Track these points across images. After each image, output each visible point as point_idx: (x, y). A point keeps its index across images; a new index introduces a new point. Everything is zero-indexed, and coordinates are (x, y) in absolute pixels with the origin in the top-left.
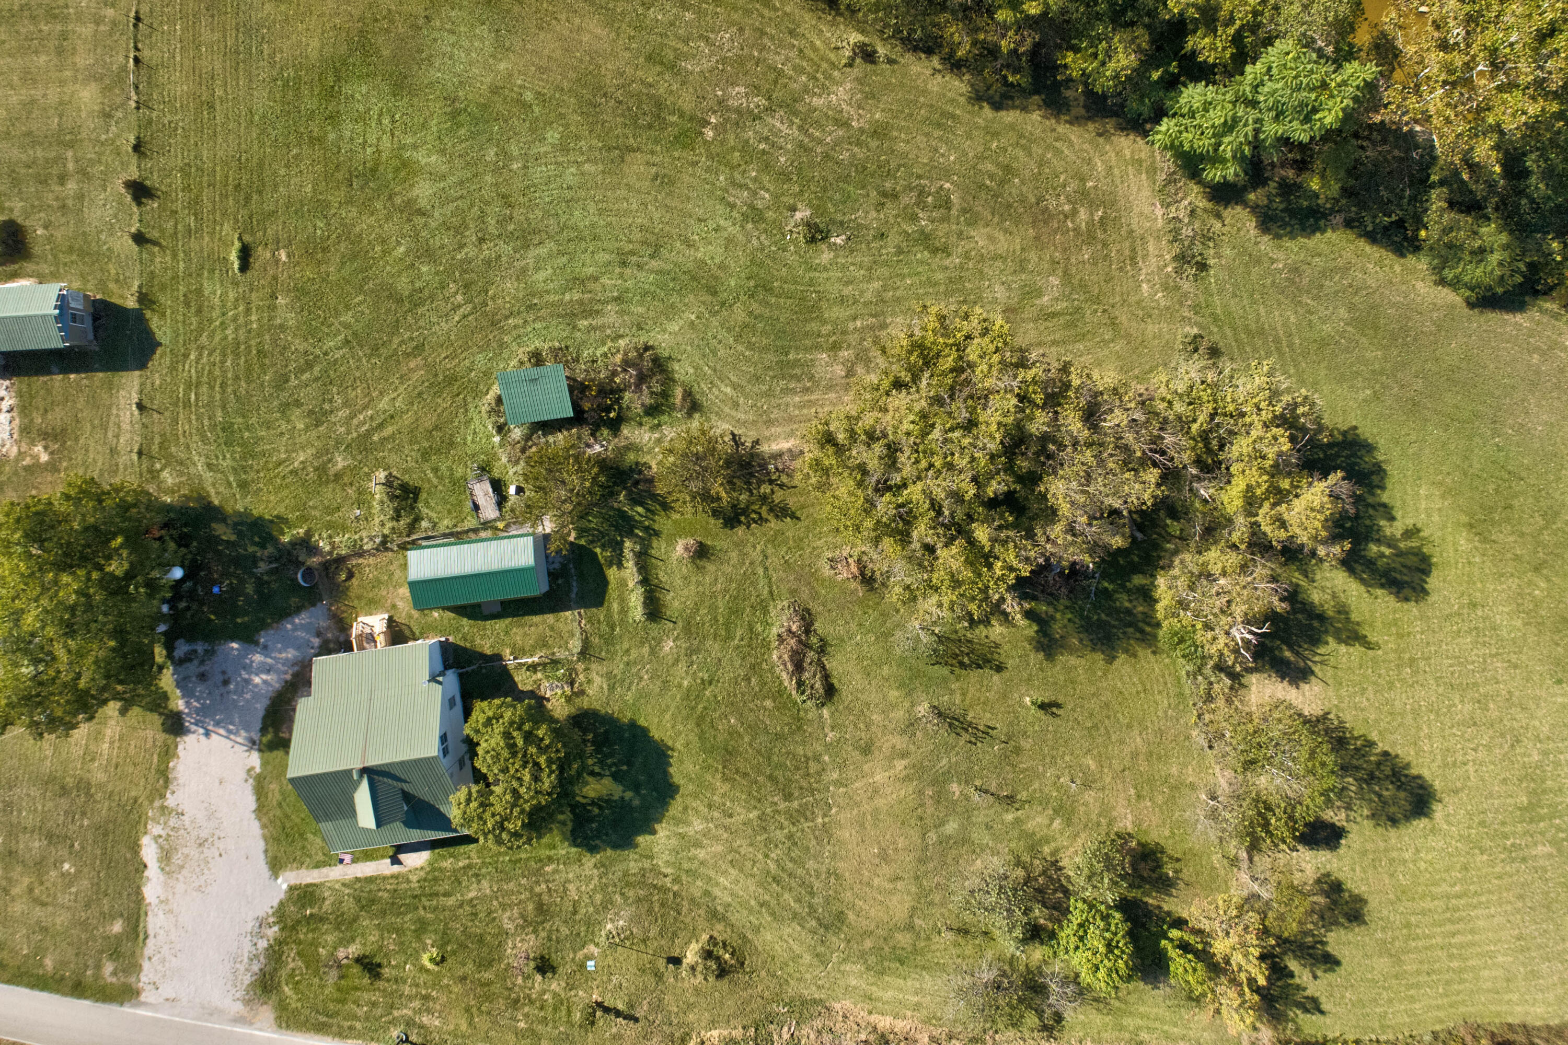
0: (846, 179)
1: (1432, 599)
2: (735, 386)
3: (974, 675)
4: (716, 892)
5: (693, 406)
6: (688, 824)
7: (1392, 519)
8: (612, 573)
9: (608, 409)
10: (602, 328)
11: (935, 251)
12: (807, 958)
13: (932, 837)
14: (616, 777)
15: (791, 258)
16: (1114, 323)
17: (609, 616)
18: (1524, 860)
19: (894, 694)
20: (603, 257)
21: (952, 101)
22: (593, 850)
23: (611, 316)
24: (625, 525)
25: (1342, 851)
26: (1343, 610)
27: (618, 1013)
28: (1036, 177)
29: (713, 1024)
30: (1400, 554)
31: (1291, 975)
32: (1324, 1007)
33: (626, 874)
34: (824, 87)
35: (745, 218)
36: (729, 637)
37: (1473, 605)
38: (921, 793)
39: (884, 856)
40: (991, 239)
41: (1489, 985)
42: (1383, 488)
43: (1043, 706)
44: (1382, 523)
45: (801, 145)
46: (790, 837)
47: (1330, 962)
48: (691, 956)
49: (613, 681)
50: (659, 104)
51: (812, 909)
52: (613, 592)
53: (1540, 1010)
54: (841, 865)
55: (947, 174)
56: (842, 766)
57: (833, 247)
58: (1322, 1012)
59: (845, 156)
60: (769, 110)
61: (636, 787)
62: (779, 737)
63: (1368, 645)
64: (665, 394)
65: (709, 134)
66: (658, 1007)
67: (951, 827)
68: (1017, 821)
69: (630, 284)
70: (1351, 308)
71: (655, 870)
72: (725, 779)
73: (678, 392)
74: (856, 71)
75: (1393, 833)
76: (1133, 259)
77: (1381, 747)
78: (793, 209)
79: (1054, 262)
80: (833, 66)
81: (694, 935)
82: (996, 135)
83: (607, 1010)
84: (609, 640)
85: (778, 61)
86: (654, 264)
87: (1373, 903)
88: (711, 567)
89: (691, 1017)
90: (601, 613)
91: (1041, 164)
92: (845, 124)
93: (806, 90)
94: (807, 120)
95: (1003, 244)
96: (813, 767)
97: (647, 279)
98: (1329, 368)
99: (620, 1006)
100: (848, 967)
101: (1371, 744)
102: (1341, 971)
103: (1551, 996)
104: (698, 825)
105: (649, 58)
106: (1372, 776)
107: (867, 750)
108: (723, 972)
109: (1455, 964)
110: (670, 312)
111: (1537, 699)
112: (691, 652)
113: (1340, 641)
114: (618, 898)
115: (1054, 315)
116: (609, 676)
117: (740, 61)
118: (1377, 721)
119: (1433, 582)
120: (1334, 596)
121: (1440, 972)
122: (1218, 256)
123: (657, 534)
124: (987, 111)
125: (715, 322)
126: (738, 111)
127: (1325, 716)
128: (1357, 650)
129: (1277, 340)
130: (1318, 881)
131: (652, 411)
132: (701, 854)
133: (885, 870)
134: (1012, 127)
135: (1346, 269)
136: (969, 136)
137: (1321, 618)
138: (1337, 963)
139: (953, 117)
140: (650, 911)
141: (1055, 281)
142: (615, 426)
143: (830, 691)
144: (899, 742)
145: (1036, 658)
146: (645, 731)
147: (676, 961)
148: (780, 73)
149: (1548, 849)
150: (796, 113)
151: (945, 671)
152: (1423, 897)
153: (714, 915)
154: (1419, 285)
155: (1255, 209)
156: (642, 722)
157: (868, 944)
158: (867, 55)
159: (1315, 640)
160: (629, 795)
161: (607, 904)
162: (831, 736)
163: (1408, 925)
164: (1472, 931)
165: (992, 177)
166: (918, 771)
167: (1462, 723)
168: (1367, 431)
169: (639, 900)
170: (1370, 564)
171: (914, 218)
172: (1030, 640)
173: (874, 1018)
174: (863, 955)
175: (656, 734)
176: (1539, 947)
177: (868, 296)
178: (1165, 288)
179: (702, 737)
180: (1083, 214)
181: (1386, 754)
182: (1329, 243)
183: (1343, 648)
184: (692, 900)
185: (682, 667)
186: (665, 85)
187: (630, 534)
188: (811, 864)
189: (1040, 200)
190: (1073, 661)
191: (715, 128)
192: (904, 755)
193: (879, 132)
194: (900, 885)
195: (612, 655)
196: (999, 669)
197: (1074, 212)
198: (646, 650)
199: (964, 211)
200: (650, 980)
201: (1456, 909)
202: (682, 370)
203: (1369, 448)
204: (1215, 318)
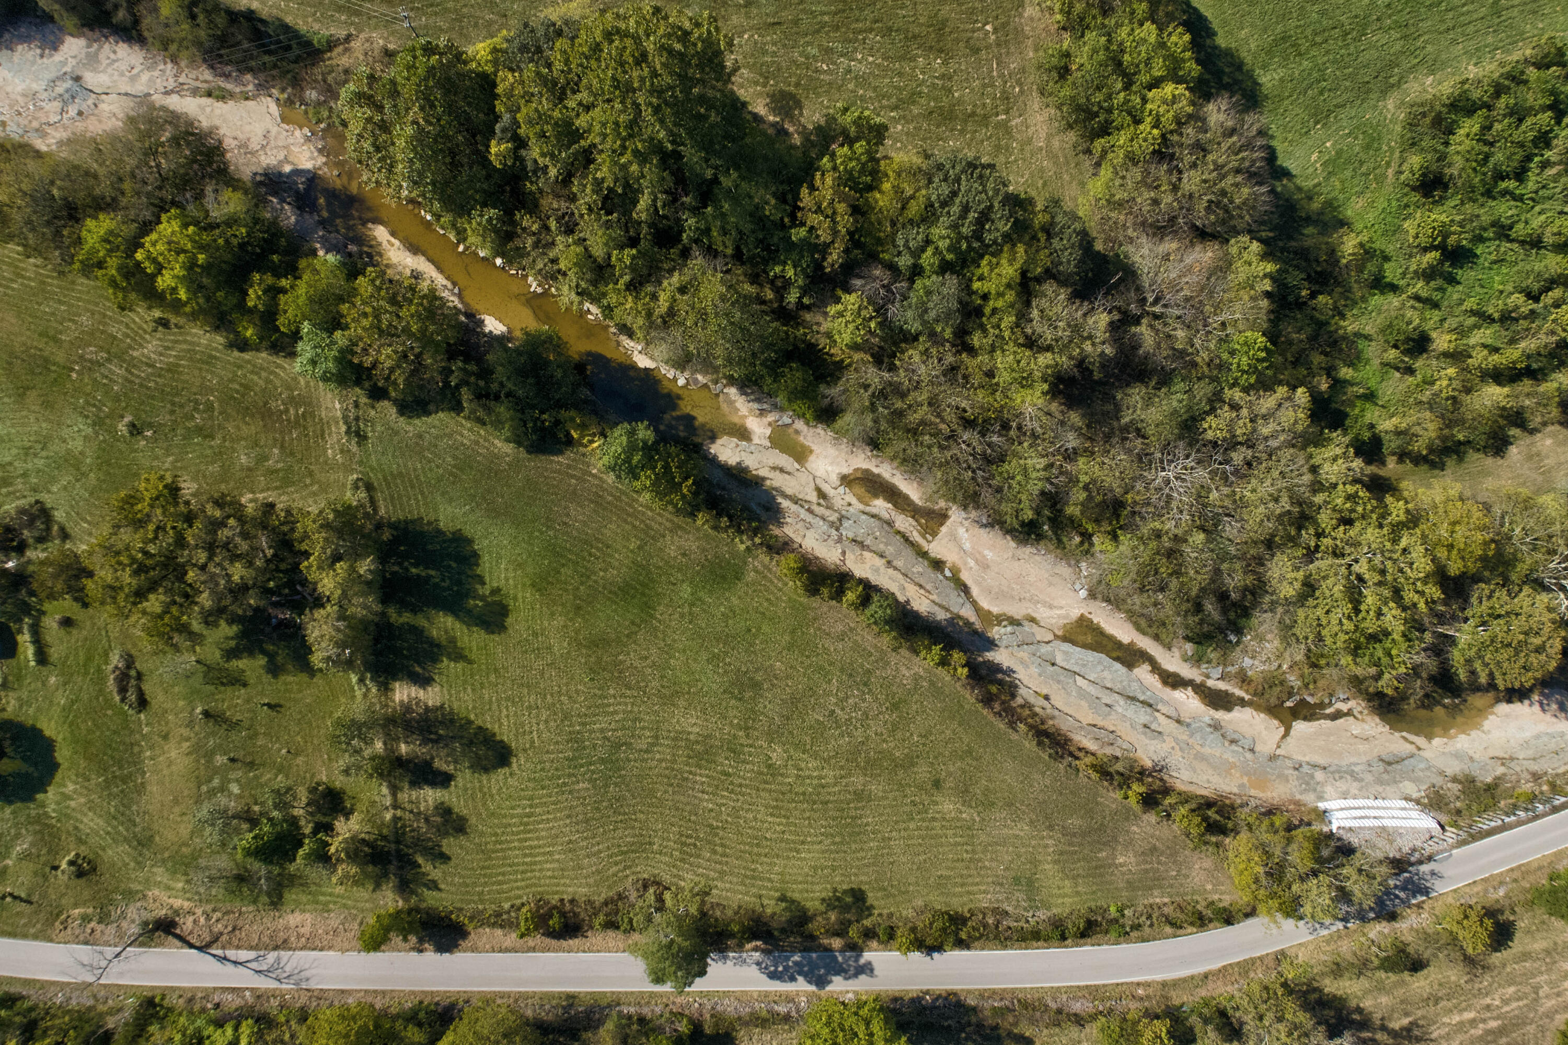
0: (153, 397)
1: (511, 631)
2: (89, 523)
3: (229, 689)
4: (81, 826)
5: (65, 535)
6: (65, 786)
7: (484, 584)
8: (19, 638)
9: (12, 540)
10: (14, 493)
11: (205, 437)
12: (132, 864)
13: (204, 788)
14: (24, 759)
15: (122, 446)
16: (311, 474)
17: (18, 663)
18: (571, 792)
19: (181, 703)
20: (14, 451)
21: (216, 349)
22: (10, 803)
23: (19, 485)
24: (26, 609)
25: (452, 788)
26: (453, 641)
27: (22, 900)
28: (264, 390)
29: (76, 906)
30: (488, 604)
31: (419, 866)
32: (442, 886)
33: (29, 815)
34: (141, 345)
35: (94, 424)
36: (86, 673)
37: (535, 634)
38: (198, 761)
39: (176, 801)
40: (239, 429)
41: (549, 873)
42: (478, 565)
43: (269, 706)
44: (478, 586)
45: (126, 379)
46: (122, 791)
47: (444, 858)
48: (64, 865)
49: (22, 703)
50: (46, 360)
51: (135, 836)
52: (21, 649)
53: (584, 890)
54: (150, 807)
55: (211, 390)
56: (152, 748)
57: (145, 438)
58: (440, 890)
59: (151, 384)
60: (108, 360)
61: (36, 765)
62: (115, 732)
63: (470, 662)
64: (48, 529)
65: (74, 375)
66: (44, 896)
67: (216, 782)
68: (256, 777)
69: (30, 466)
70: (455, 458)
71: (46, 813)
72: (85, 758)
73: (56, 528)
74: (159, 335)
75: (484, 778)
76: (322, 435)
77: (479, 722)
78: (122, 417)
79: (275, 440)
80: (145, 332)
81: (68, 853)
82: (240, 367)
83: (15, 898)
84: (19, 678)
85: (113, 330)
86: (44, 454)
87: (473, 820)
88: (75, 632)
89: (64, 902)
90: (13, 662)
91: (268, 381)
92: (152, 366)
93: (130, 347)
94: (132, 364)
95: (245, 431)
96: (136, 749)
97: (40, 463)
98: (443, 494)
99: (23, 895)
100: (155, 870)
101: (470, 722)
102: (452, 863)
103: (591, 881)
104: (71, 787)
105: (40, 335)
106: (471, 742)
107: (165, 737)
108: (80, 874)
109: (528, 860)
110: (53, 480)
111: (577, 692)
112: (65, 684)
113: (450, 659)
114: (23, 831)
115: (277, 471)
116: (19, 699)
117: (92, 334)
118: (474, 708)
119: (509, 620)
120: (446, 632)
121: (518, 864)
122: (373, 431)
123: (44, 613)
124: (236, 353)
125: (78, 485)
126: (91, 361)
127: (442, 707)
128: (460, 665)
129: (411, 481)
130: (436, 808)
131: (41, 540)
132: (73, 804)
133: (177, 810)
134: (249, 362)
135: (450, 436)
136: (224, 368)
137: (438, 646)
138: (449, 858)
139: (215, 358)
140: (42, 839)
141: (276, 451)
142: (21, 548)
143: (143, 703)
144: (186, 732)
145: (267, 678)
146: (41, 731)
147: (56, 868)
148: (115, 338)
149: (586, 785)
150: (124, 361)
151: (212, 688)
152: (505, 816)
153: (80, 841)
154: (496, 442)
155: (395, 402)
156: (39, 726)
157: (166, 855)
158: (163, 323)
159: (435, 660)
160: (31, 770)
161: (18, 836)
162: (146, 730)
163: (496, 834)
164: (538, 839)
165: (237, 392)
166: (196, 749)
167: (530, 708)
168: (468, 531)
169: (36, 833)
170: (469, 612)
171: (193, 417)
172: (263, 667)
173: (171, 901)
174: (164, 861)
175: (47, 733)
176: (582, 848)
177: (167, 465)
178: (342, 451)
179: (72, 732)
180: (292, 411)
181: (480, 728)
182: (441, 420)
183: (452, 664)
184: (68, 833)
185: (60, 691)
186: (49, 349)
187: (28, 614)
188: (134, 808)
189: (266, 403)
190: (290, 679)
191: (78, 372)
192: (188, 739)
193: (172, 369)
194: (185, 818)
195: (21, 687)
196: (245, 685)
197: (287, 411)
198: (39, 684)
199: (221, 413)
200: (40, 880)
201: (527, 824)
202: (59, 515)
203: (470, 541)
204: (372, 469)
